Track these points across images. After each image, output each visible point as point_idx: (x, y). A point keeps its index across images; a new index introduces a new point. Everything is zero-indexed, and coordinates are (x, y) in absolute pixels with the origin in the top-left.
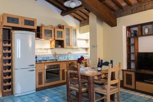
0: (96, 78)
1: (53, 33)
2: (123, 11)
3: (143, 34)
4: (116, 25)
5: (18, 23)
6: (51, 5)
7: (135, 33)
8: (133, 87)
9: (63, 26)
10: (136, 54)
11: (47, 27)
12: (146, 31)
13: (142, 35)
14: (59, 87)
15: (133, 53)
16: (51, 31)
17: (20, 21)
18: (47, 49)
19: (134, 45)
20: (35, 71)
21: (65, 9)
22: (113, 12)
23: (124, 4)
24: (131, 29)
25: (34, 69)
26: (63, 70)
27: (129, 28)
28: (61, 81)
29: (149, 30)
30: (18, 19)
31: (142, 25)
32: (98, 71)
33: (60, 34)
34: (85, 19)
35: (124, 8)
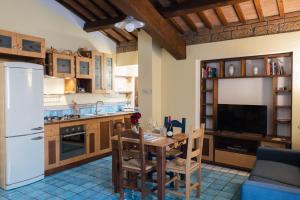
0: (168, 148)
1: (73, 66)
2: (197, 35)
3: (226, 75)
4: (185, 58)
5: (9, 46)
6: (67, 10)
7: (213, 73)
8: (210, 158)
9: (90, 52)
10: (216, 106)
11: (62, 53)
12: (232, 71)
13: (224, 77)
14: (85, 166)
15: (210, 105)
16: (69, 61)
17: (13, 43)
18: (60, 95)
19: (212, 91)
20: (43, 140)
21: (93, 20)
22: (180, 35)
23: (199, 24)
24: (208, 65)
25: (42, 135)
26: (92, 135)
27: (204, 64)
28: (88, 155)
29: (235, 69)
30: (10, 39)
31: (224, 61)
32: (168, 136)
33: (86, 67)
34: (128, 41)
35: (199, 30)
